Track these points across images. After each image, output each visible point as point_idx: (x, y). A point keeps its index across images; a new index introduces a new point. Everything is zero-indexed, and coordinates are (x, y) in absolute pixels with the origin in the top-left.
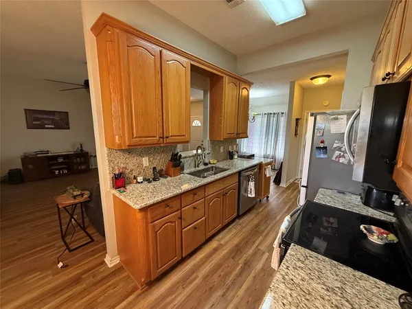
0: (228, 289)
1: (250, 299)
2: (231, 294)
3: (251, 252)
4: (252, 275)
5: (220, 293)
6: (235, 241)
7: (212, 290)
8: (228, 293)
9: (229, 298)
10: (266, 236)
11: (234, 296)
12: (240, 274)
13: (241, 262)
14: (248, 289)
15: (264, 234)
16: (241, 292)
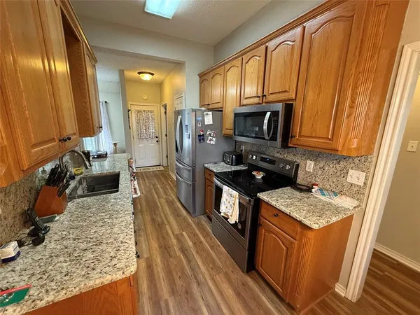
0: (195, 277)
1: (211, 266)
2: (200, 277)
3: (174, 241)
4: (194, 253)
5: (195, 286)
6: (155, 245)
7: (188, 292)
8: (199, 279)
9: (203, 280)
10: (169, 222)
11: (203, 276)
12: (189, 261)
13: (178, 253)
14: (203, 263)
15: (165, 222)
16: (203, 268)
